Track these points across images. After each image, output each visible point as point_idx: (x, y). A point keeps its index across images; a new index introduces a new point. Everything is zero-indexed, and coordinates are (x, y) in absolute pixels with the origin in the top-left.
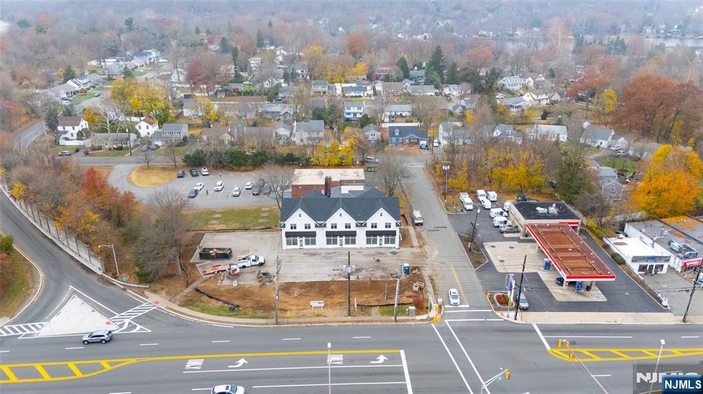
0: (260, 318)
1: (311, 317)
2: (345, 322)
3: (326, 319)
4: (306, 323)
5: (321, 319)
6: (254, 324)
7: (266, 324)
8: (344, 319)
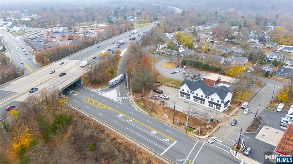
0: (148, 112)
1: (162, 119)
2: (170, 125)
3: (165, 121)
4: (158, 119)
5: (164, 121)
6: (145, 113)
7: (148, 115)
8: (171, 124)
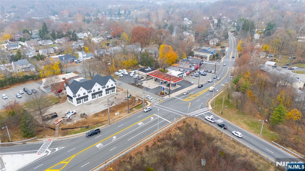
0: (101, 126)
2: (130, 115)
3: (124, 117)
7: (106, 126)
